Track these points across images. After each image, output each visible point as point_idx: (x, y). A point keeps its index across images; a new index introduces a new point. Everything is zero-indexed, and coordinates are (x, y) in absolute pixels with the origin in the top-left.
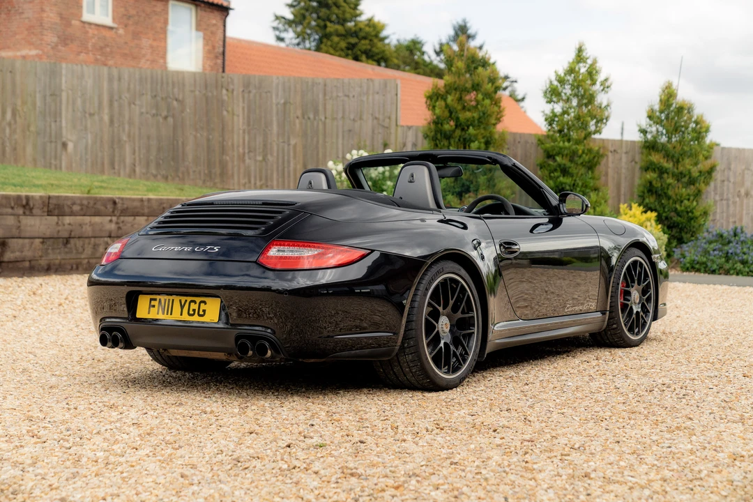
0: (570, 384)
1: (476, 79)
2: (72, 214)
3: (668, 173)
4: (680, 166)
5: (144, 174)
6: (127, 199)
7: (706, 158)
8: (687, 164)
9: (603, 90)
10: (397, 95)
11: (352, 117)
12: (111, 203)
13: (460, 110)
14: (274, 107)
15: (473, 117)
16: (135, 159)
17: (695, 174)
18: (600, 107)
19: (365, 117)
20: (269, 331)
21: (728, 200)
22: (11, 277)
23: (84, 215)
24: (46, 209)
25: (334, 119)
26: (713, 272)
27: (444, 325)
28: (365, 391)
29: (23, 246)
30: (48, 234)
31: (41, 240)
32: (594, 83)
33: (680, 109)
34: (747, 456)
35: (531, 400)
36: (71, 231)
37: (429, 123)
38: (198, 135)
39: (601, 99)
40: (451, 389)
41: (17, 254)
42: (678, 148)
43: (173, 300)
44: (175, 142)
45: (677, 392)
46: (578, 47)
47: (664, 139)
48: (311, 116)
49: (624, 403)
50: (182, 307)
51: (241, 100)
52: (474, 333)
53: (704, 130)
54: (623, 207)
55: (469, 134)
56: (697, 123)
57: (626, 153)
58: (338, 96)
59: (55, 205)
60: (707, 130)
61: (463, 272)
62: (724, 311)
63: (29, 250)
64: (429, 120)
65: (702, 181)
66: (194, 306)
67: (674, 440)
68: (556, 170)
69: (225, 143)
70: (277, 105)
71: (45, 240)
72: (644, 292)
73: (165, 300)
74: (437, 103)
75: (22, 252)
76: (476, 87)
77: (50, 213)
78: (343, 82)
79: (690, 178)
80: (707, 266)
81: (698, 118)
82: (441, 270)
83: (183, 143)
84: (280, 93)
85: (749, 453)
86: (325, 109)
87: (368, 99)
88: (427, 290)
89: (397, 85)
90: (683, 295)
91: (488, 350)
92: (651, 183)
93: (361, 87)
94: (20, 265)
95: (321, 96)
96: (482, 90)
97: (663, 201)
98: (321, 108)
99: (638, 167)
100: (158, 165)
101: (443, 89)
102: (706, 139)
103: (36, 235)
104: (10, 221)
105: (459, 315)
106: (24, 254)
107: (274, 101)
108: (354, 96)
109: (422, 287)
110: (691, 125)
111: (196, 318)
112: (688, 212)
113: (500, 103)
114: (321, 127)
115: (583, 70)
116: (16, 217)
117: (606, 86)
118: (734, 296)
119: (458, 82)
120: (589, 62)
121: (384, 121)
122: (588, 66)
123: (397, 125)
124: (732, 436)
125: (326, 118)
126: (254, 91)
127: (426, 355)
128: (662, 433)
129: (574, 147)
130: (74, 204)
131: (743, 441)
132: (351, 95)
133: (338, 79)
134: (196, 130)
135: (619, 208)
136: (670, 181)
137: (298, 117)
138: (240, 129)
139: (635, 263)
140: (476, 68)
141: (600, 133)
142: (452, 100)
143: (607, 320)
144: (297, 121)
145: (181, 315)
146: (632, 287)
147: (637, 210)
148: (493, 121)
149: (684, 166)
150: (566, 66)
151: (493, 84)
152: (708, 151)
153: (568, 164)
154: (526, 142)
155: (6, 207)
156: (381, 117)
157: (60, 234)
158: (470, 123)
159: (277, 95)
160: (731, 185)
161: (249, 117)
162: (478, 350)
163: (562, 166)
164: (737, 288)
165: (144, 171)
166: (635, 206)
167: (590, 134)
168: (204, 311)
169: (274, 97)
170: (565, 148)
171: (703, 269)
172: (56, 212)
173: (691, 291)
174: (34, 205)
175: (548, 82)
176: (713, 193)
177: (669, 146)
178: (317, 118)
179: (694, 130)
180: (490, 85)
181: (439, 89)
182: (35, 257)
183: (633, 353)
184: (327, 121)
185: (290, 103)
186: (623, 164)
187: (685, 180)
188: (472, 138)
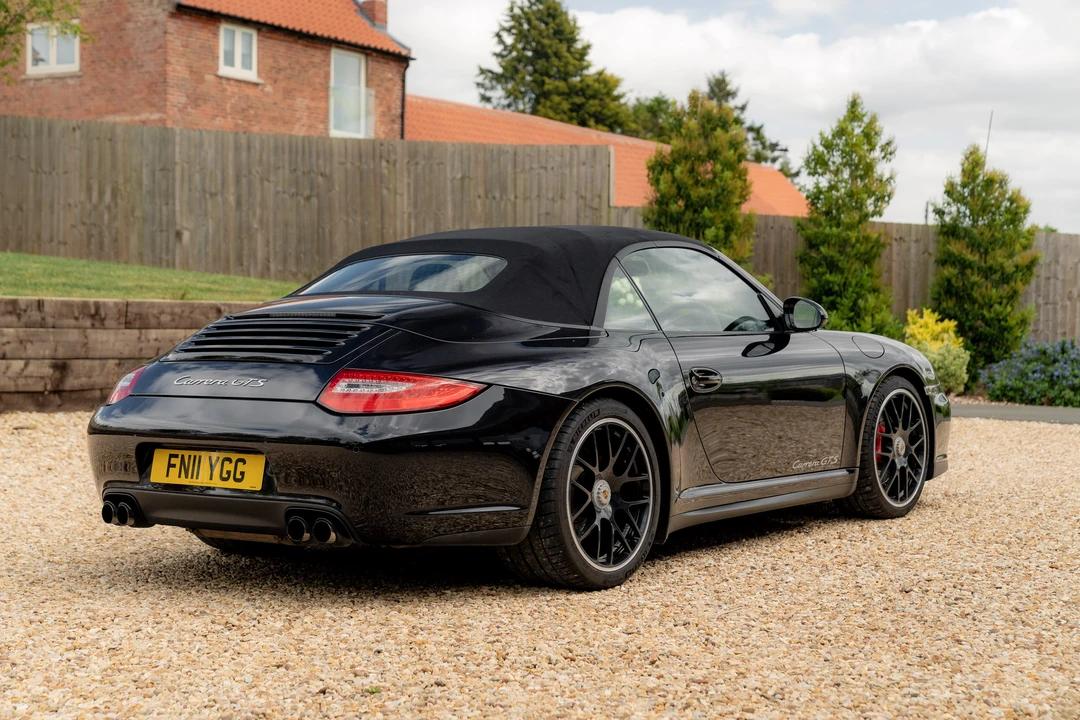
0: (791, 579)
1: (714, 144)
2: (159, 326)
3: (972, 268)
4: (988, 258)
5: (280, 271)
6: (235, 305)
7: (1025, 248)
8: (998, 257)
9: (884, 158)
10: (609, 166)
11: (550, 196)
12: (214, 311)
13: (692, 185)
14: (449, 184)
15: (709, 194)
16: (268, 252)
17: (1010, 269)
18: (881, 181)
19: (567, 196)
20: (334, 505)
21: (1055, 303)
22: (75, 411)
23: (176, 328)
24: (123, 320)
25: (525, 199)
26: (1032, 402)
27: (601, 492)
28: (485, 590)
29: (92, 369)
30: (126, 353)
31: (117, 361)
32: (872, 149)
33: (989, 183)
34: (1036, 714)
35: (725, 607)
36: (158, 349)
37: (651, 203)
38: (351, 221)
39: (882, 169)
40: (613, 587)
41: (83, 380)
42: (988, 234)
43: (200, 457)
44: (321, 230)
45: (947, 593)
46: (851, 100)
47: (967, 222)
48: (497, 195)
49: (863, 612)
50: (212, 468)
51: (406, 174)
52: (648, 504)
53: (1022, 210)
54: (911, 313)
55: (704, 217)
56: (1012, 200)
57: (916, 241)
58: (532, 168)
59: (136, 314)
60: (1026, 211)
61: (631, 415)
62: (1038, 460)
63: (99, 375)
64: (651, 198)
65: (1019, 278)
66: (229, 467)
67: (925, 681)
68: (820, 264)
69: (385, 231)
70: (452, 181)
71: (122, 362)
72: (913, 439)
73: (190, 457)
74: (662, 177)
75: (90, 377)
76: (713, 155)
77: (128, 325)
78: (539, 151)
79: (1003, 274)
80: (1024, 393)
81: (1013, 193)
82: (596, 413)
83: (331, 233)
84: (457, 164)
85: (1040, 708)
86: (515, 186)
87: (571, 171)
88: (574, 442)
89: (609, 153)
90: (982, 436)
91: (671, 528)
92: (949, 281)
93: (562, 156)
94: (88, 395)
95: (510, 169)
96: (721, 158)
97: (966, 306)
98: (510, 184)
99: (932, 259)
100: (298, 260)
101: (669, 158)
102: (1025, 222)
103: (109, 354)
104: (73, 336)
105: (625, 478)
106: (92, 380)
107: (449, 175)
108: (552, 168)
109: (566, 439)
110: (1004, 204)
111: (231, 484)
112: (999, 321)
113: (745, 175)
114: (510, 208)
115: (858, 131)
116: (82, 331)
117: (888, 151)
118: (1054, 438)
119: (688, 148)
120: (866, 120)
121: (592, 200)
122: (864, 125)
123: (609, 206)
124: (1020, 674)
125: (516, 197)
126: (422, 163)
127: (572, 538)
128: (909, 669)
129: (844, 234)
130: (162, 312)
131: (1034, 684)
132: (549, 167)
133: (532, 146)
134: (347, 214)
135: (906, 315)
136: (975, 278)
137: (479, 197)
138: (404, 213)
139: (900, 396)
140: (714, 129)
141: (881, 215)
142: (682, 172)
143: (856, 480)
144: (479, 202)
145: (211, 479)
146: (895, 432)
147: (930, 317)
148: (736, 200)
149: (994, 258)
150: (834, 125)
151: (736, 150)
152: (1027, 239)
153: (837, 256)
154: (782, 228)
155: (67, 317)
156: (589, 196)
157: (144, 352)
158: (705, 203)
159: (453, 167)
160: (1059, 284)
161: (416, 196)
162: (654, 529)
163: (829, 259)
164: (1059, 426)
165: (280, 268)
166: (927, 312)
167: (866, 216)
168: (242, 473)
169: (449, 170)
170: (833, 235)
171: (1018, 397)
172: (137, 324)
173: (994, 431)
174: (106, 315)
175: (811, 147)
176: (1034, 295)
177: (975, 231)
178: (504, 197)
179: (1008, 210)
180: (732, 152)
181: (664, 157)
182: (108, 384)
183: (895, 528)
184: (518, 201)
185: (469, 177)
186: (913, 257)
187: (996, 277)
188: (707, 222)
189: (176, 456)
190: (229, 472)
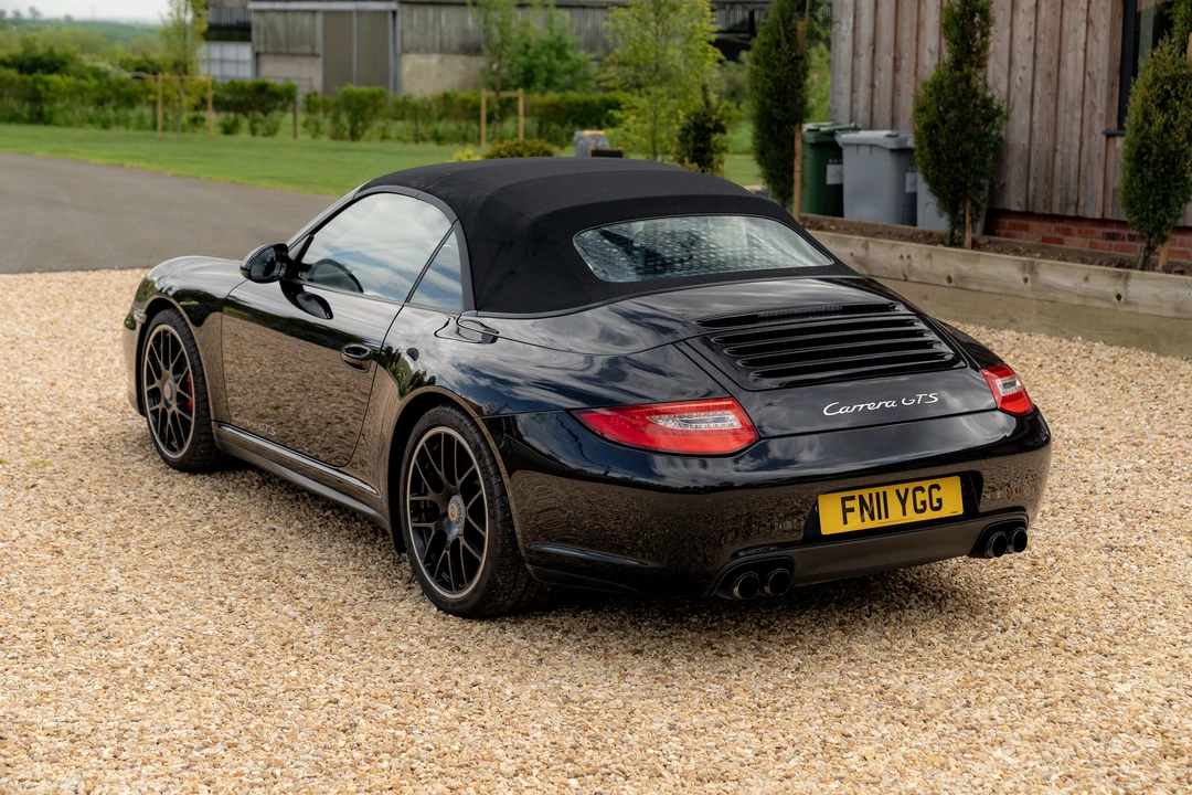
43: (885, 493)
50: (903, 502)
66: (921, 496)
73: (870, 495)
111: (929, 515)
145: (904, 514)
168: (939, 500)
189: (853, 498)
190: (923, 503)
